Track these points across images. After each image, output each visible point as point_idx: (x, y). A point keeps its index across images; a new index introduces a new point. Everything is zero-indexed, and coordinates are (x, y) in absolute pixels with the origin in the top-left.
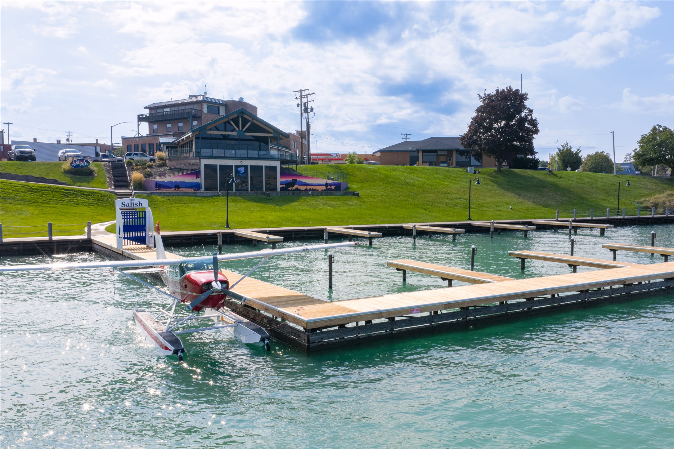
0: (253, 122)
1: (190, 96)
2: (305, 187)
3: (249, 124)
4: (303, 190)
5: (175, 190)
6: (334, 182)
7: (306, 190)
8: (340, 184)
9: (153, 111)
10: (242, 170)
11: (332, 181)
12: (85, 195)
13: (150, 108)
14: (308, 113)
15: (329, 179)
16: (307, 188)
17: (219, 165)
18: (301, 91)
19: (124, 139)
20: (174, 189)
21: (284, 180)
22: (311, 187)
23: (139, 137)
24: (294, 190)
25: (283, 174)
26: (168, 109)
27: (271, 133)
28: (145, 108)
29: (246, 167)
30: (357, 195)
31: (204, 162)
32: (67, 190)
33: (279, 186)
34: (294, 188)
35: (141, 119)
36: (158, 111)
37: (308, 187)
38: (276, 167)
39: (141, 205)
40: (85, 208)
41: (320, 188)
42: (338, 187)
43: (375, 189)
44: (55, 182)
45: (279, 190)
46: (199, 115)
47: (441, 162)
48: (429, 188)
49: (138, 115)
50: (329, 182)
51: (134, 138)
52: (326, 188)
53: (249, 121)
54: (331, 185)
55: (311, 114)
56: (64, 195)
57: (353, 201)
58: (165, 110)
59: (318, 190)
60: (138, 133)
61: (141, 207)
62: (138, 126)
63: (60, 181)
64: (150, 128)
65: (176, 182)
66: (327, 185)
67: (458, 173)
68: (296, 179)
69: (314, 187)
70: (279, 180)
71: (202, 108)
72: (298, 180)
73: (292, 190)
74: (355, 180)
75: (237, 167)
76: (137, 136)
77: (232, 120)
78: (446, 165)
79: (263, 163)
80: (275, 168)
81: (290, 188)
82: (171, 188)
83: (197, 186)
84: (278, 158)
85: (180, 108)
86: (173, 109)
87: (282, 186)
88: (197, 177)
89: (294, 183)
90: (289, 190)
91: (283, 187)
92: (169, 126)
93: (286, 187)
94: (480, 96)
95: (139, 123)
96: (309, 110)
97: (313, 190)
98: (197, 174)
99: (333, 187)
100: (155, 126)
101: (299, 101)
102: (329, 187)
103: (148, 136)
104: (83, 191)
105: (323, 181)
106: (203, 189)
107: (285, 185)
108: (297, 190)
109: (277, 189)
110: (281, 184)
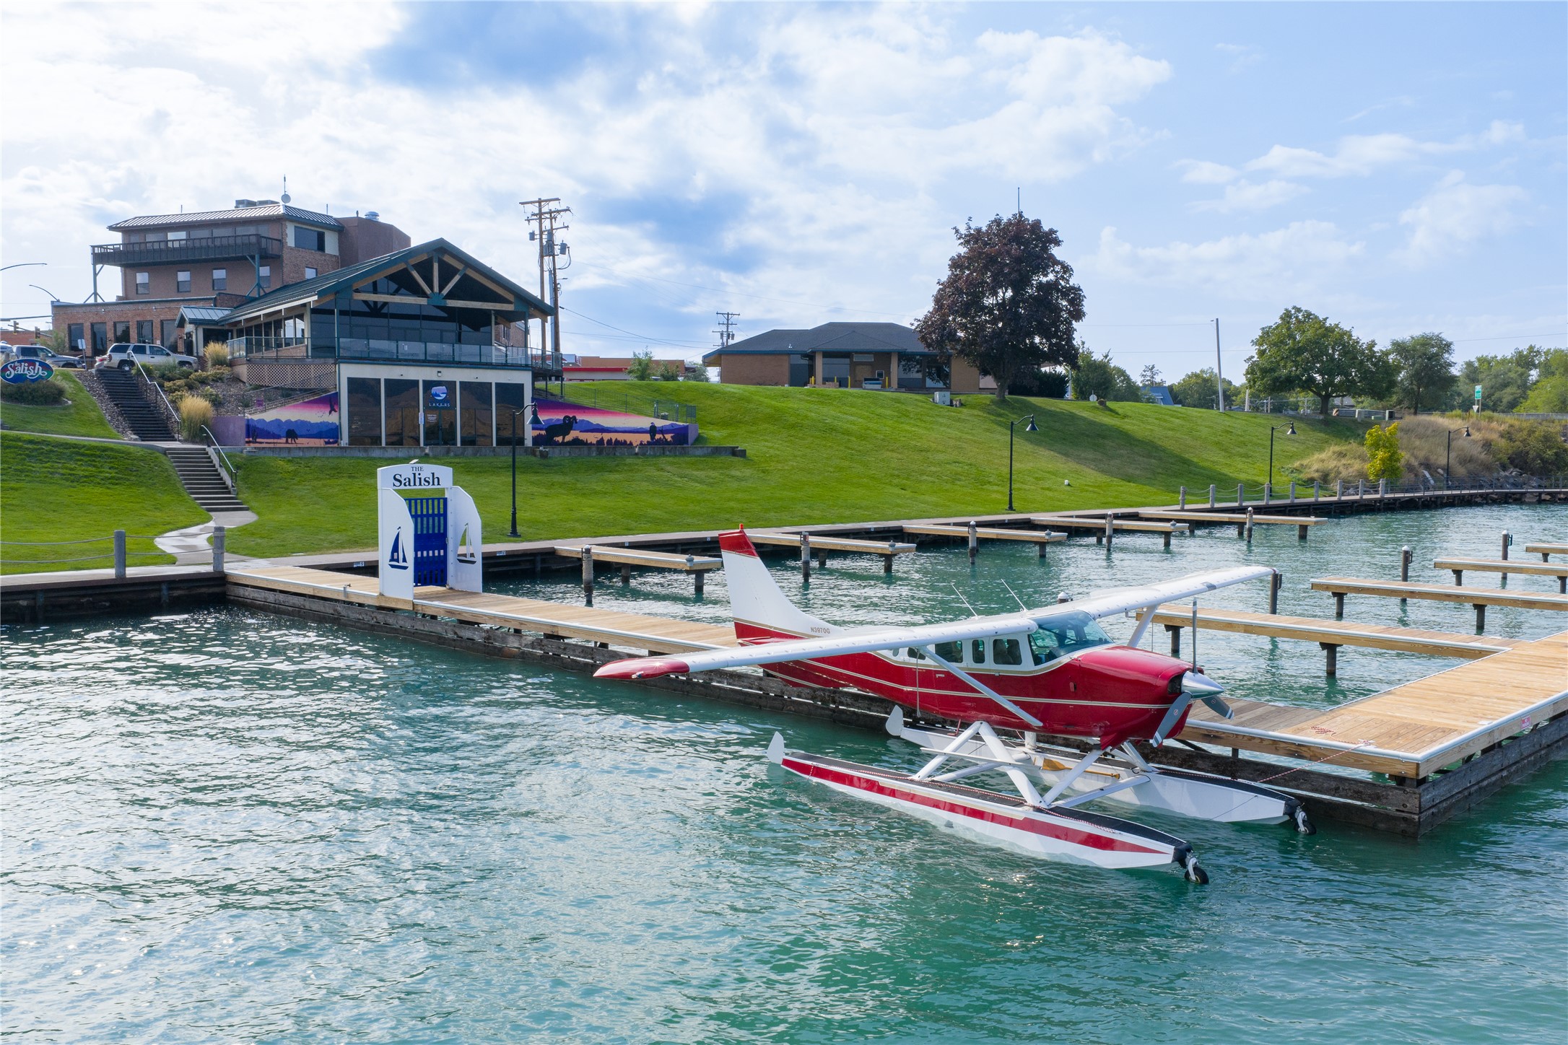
0: (465, 275)
1: (239, 203)
2: (599, 436)
3: (457, 278)
4: (591, 444)
5: (287, 442)
6: (672, 425)
7: (601, 442)
8: (686, 428)
9: (135, 238)
11: (667, 423)
13: (127, 230)
14: (554, 256)
15: (658, 417)
16: (602, 439)
17: (386, 380)
18: (540, 202)
19: (59, 309)
20: (284, 440)
21: (544, 417)
22: (614, 436)
24: (569, 443)
25: (539, 405)
26: (182, 235)
27: (509, 302)
28: (111, 228)
29: (450, 385)
30: (742, 454)
31: (349, 371)
33: (529, 434)
34: (568, 438)
35: (102, 256)
36: (151, 237)
37: (606, 436)
38: (522, 386)
39: (436, 480)
41: (636, 439)
42: (681, 436)
43: (767, 441)
45: (529, 442)
46: (276, 252)
47: (866, 380)
48: (883, 440)
49: (93, 247)
50: (659, 423)
51: (86, 305)
52: (653, 437)
53: (456, 271)
54: (663, 431)
57: (739, 469)
58: (171, 236)
59: (631, 444)
60: (95, 294)
61: (436, 487)
62: (95, 275)
64: (127, 283)
65: (288, 422)
66: (653, 430)
67: (920, 404)
68: (574, 417)
69: (621, 437)
70: (530, 418)
71: (284, 234)
72: (579, 417)
73: (563, 444)
74: (708, 420)
75: (429, 385)
77: (417, 267)
78: (879, 387)
79: (493, 377)
80: (520, 387)
81: (560, 439)
82: (279, 437)
83: (331, 433)
84: (527, 365)
85: (218, 232)
86: (198, 234)
87: (537, 432)
88: (332, 410)
89: (568, 425)
90: (557, 444)
91: (540, 435)
92: (183, 276)
93: (549, 435)
94: (957, 231)
95: (98, 267)
96: (557, 250)
97: (617, 442)
98: (331, 402)
99: (669, 437)
100: (142, 278)
101: (535, 226)
102: (658, 436)
103: (122, 301)
105: (645, 422)
106: (345, 441)
107: (546, 430)
108: (576, 442)
109: (526, 442)
110: (534, 428)
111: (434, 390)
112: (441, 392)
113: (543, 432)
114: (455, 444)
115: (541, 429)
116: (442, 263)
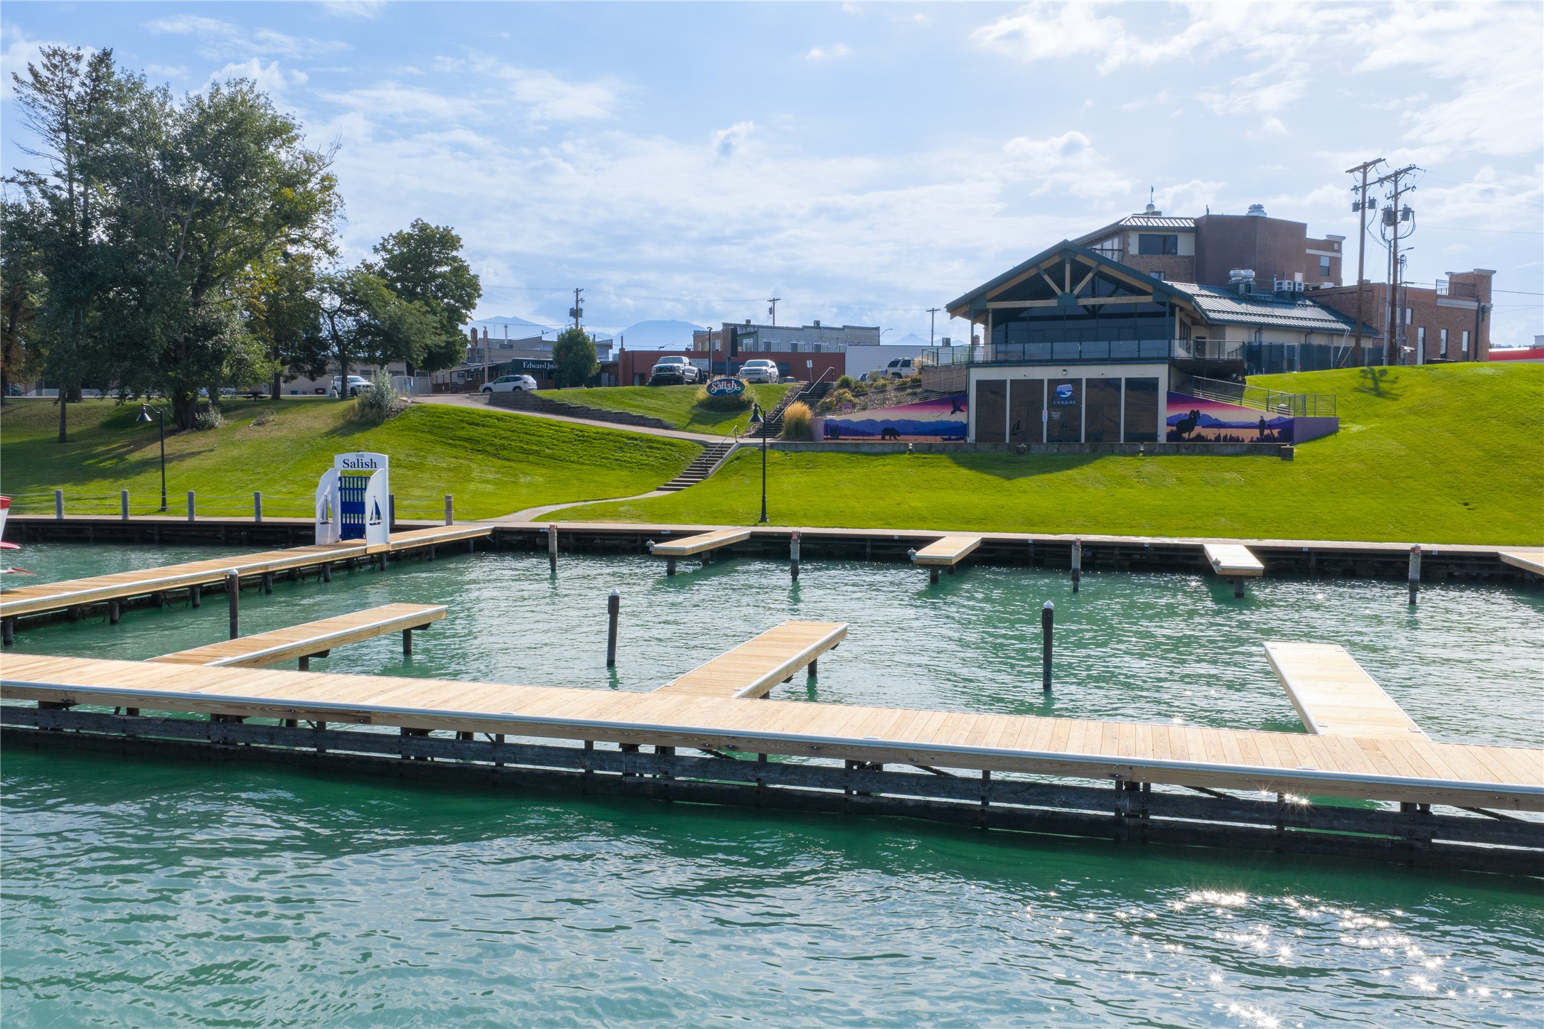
0: (1099, 271)
2: (1216, 431)
4: (1210, 440)
6: (1281, 418)
7: (1218, 438)
8: (1293, 420)
11: (1277, 416)
14: (1395, 223)
16: (1219, 435)
17: (1012, 381)
18: (1365, 167)
21: (1175, 412)
22: (1229, 432)
24: (1194, 439)
25: (1173, 400)
27: (1145, 293)
29: (1076, 383)
31: (976, 374)
33: (1163, 430)
34: (1193, 434)
37: (1223, 432)
38: (1157, 379)
41: (1247, 435)
42: (1287, 431)
45: (1162, 439)
52: (1262, 433)
55: (1403, 227)
59: (1243, 441)
63: (666, 420)
66: (1262, 425)
69: (1235, 433)
70: (1164, 413)
71: (1125, 244)
72: (1203, 412)
73: (1189, 440)
75: (1054, 383)
79: (1126, 372)
81: (1186, 435)
82: (872, 434)
83: (961, 430)
84: (1164, 359)
87: (1170, 428)
88: (956, 409)
89: (1193, 420)
91: (1172, 431)
96: (1400, 218)
97: (1232, 439)
98: (956, 402)
101: (1359, 197)
102: (1267, 432)
106: (972, 437)
107: (1177, 425)
108: (1200, 438)
109: (1159, 439)
110: (1168, 425)
111: (1060, 388)
112: (1066, 391)
113: (1174, 428)
114: (1079, 440)
115: (1172, 425)
116: (1074, 263)
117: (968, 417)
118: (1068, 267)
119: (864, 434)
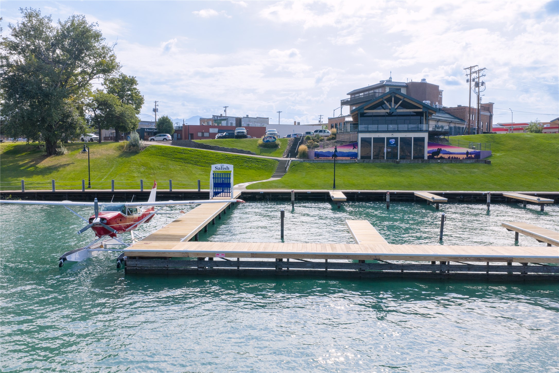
0: (404, 100)
1: (381, 81)
2: (449, 155)
3: (401, 102)
4: (446, 158)
5: (333, 158)
6: (474, 151)
7: (449, 158)
8: (479, 152)
9: (353, 96)
10: (393, 141)
11: (473, 150)
12: (258, 162)
13: (352, 94)
14: (479, 87)
15: (470, 148)
16: (450, 157)
17: (373, 138)
18: (471, 67)
19: (330, 119)
20: (331, 157)
21: (431, 149)
22: (454, 156)
23: (341, 117)
24: (439, 158)
25: (430, 145)
26: (363, 94)
27: (420, 108)
28: (348, 94)
29: (396, 139)
30: (489, 162)
31: (361, 136)
32: (249, 158)
33: (426, 155)
34: (439, 156)
35: (344, 103)
36: (356, 95)
37: (451, 156)
38: (424, 138)
40: (254, 171)
41: (461, 157)
42: (477, 155)
43: (516, 157)
44: (249, 153)
45: (426, 158)
49: (341, 101)
50: (470, 150)
51: (339, 117)
52: (467, 156)
53: (400, 99)
54: (471, 153)
55: (482, 88)
56: (245, 162)
58: (360, 94)
59: (460, 158)
60: (341, 114)
62: (341, 108)
63: (252, 152)
64: (351, 109)
65: (334, 152)
66: (467, 153)
68: (441, 149)
69: (456, 156)
70: (427, 149)
71: (385, 91)
72: (443, 149)
73: (437, 158)
75: (388, 139)
76: (340, 116)
77: (386, 100)
79: (413, 135)
81: (436, 157)
82: (329, 157)
83: (354, 155)
84: (427, 131)
85: (370, 92)
86: (366, 93)
87: (429, 154)
88: (354, 148)
89: (439, 152)
90: (435, 158)
91: (430, 155)
93: (433, 155)
95: (342, 106)
96: (480, 85)
97: (455, 158)
98: (354, 145)
99: (473, 156)
100: (354, 108)
101: (469, 77)
102: (469, 156)
104: (258, 159)
105: (464, 150)
106: (359, 158)
107: (432, 153)
108: (441, 158)
110: (428, 153)
111: (390, 140)
113: (431, 154)
114: (397, 159)
115: (430, 153)
116: (395, 97)
117: (358, 150)
118: (393, 99)
119: (327, 156)
